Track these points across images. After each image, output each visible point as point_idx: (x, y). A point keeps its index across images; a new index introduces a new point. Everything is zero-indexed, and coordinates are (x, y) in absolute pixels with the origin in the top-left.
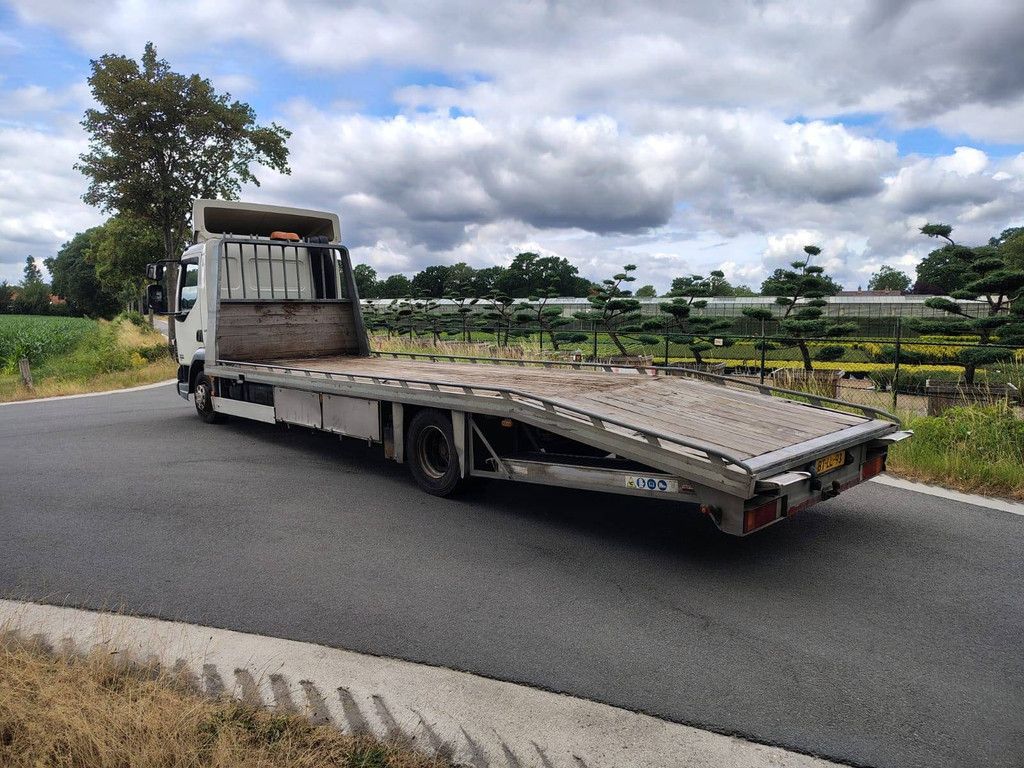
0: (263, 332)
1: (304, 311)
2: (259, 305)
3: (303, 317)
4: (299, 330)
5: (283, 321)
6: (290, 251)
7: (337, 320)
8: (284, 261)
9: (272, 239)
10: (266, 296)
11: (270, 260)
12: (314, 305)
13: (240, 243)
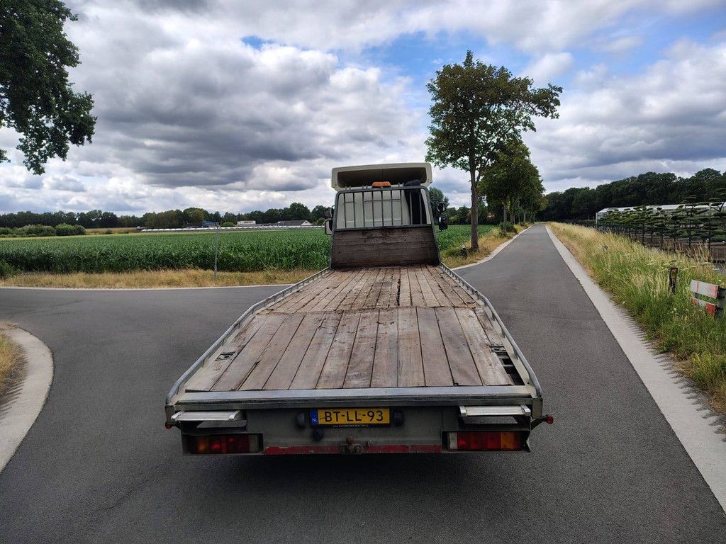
0: (367, 249)
1: (396, 235)
2: (364, 231)
3: (396, 238)
4: (392, 247)
5: (381, 241)
6: (387, 194)
7: (421, 239)
8: (382, 200)
9: (373, 187)
10: (369, 225)
11: (373, 201)
12: (404, 229)
13: (353, 192)
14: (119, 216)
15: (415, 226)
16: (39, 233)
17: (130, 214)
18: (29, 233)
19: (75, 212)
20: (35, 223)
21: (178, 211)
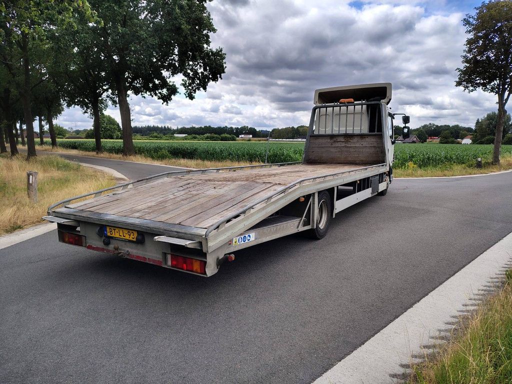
0: (332, 150)
1: (355, 140)
2: (332, 136)
3: (355, 143)
4: (351, 150)
5: (343, 145)
6: (351, 108)
7: (375, 145)
8: (347, 114)
9: (340, 103)
10: (336, 132)
11: (340, 114)
12: (362, 136)
13: (326, 107)
14: (257, 130)
15: (370, 133)
16: (212, 139)
17: (264, 129)
18: (207, 138)
19: (234, 127)
20: (211, 133)
21: (293, 128)
